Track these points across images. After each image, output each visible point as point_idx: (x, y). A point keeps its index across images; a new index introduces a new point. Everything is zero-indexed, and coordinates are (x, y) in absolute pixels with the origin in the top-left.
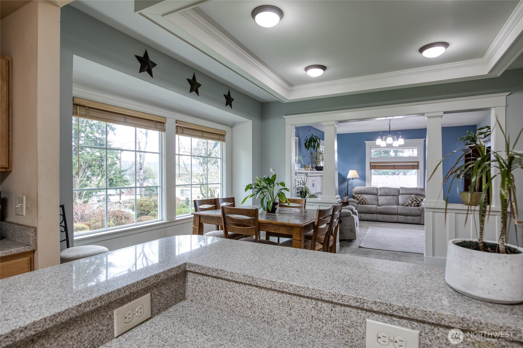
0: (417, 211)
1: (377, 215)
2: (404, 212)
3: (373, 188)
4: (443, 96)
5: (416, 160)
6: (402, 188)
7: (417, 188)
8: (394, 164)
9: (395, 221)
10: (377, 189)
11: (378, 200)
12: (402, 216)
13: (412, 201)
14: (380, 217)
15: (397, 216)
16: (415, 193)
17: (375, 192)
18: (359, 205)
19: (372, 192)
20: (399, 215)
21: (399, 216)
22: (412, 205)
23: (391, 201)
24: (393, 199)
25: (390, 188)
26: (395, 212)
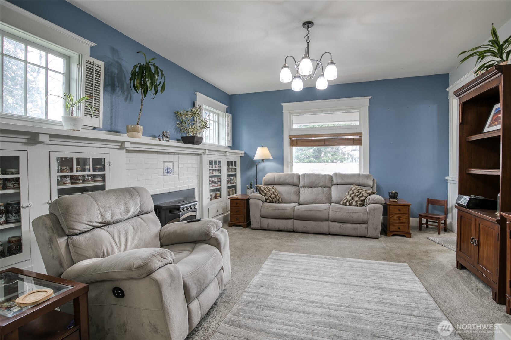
0: (362, 215)
1: (295, 220)
2: (339, 215)
3: (293, 175)
5: (358, 131)
6: (336, 174)
7: (359, 175)
8: (325, 138)
9: (324, 232)
10: (299, 176)
11: (298, 195)
12: (337, 224)
13: (352, 195)
14: (299, 225)
15: (327, 223)
16: (357, 182)
17: (295, 181)
18: (267, 204)
19: (290, 180)
20: (331, 221)
21: (331, 223)
22: (352, 203)
23: (320, 196)
24: (323, 193)
25: (318, 175)
26: (325, 216)
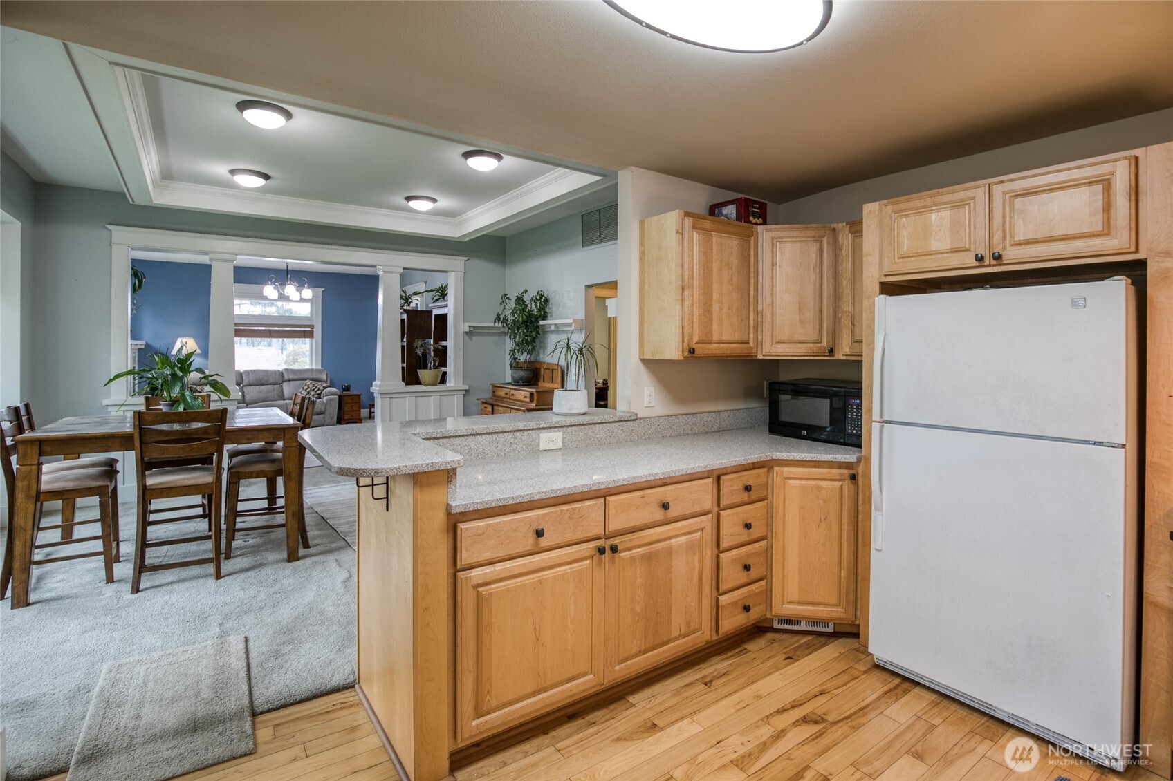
0: (320, 407)
4: (402, 247)
5: (310, 323)
6: (286, 370)
7: (311, 370)
8: (270, 328)
10: (241, 374)
11: (243, 394)
16: (311, 377)
23: (271, 393)
24: (273, 390)
25: (266, 372)
